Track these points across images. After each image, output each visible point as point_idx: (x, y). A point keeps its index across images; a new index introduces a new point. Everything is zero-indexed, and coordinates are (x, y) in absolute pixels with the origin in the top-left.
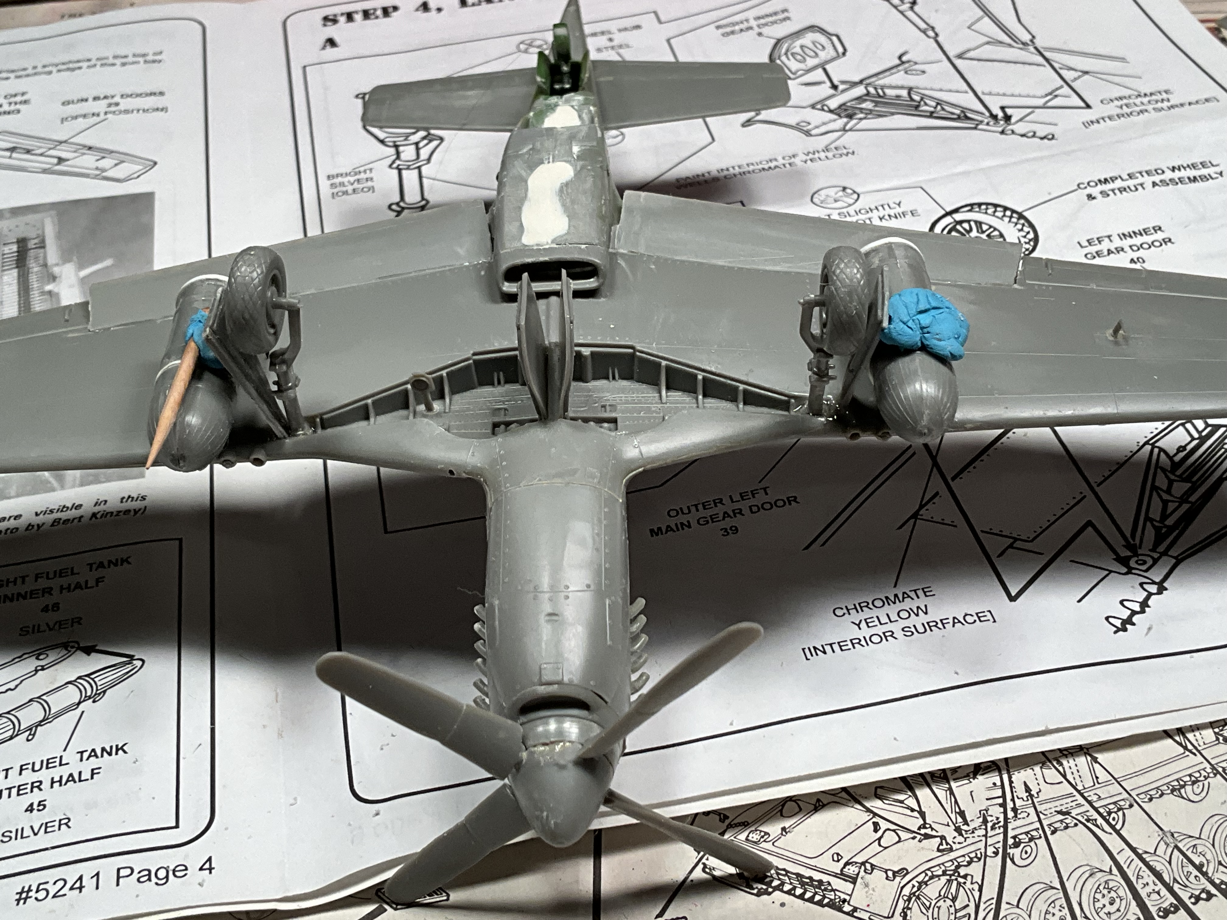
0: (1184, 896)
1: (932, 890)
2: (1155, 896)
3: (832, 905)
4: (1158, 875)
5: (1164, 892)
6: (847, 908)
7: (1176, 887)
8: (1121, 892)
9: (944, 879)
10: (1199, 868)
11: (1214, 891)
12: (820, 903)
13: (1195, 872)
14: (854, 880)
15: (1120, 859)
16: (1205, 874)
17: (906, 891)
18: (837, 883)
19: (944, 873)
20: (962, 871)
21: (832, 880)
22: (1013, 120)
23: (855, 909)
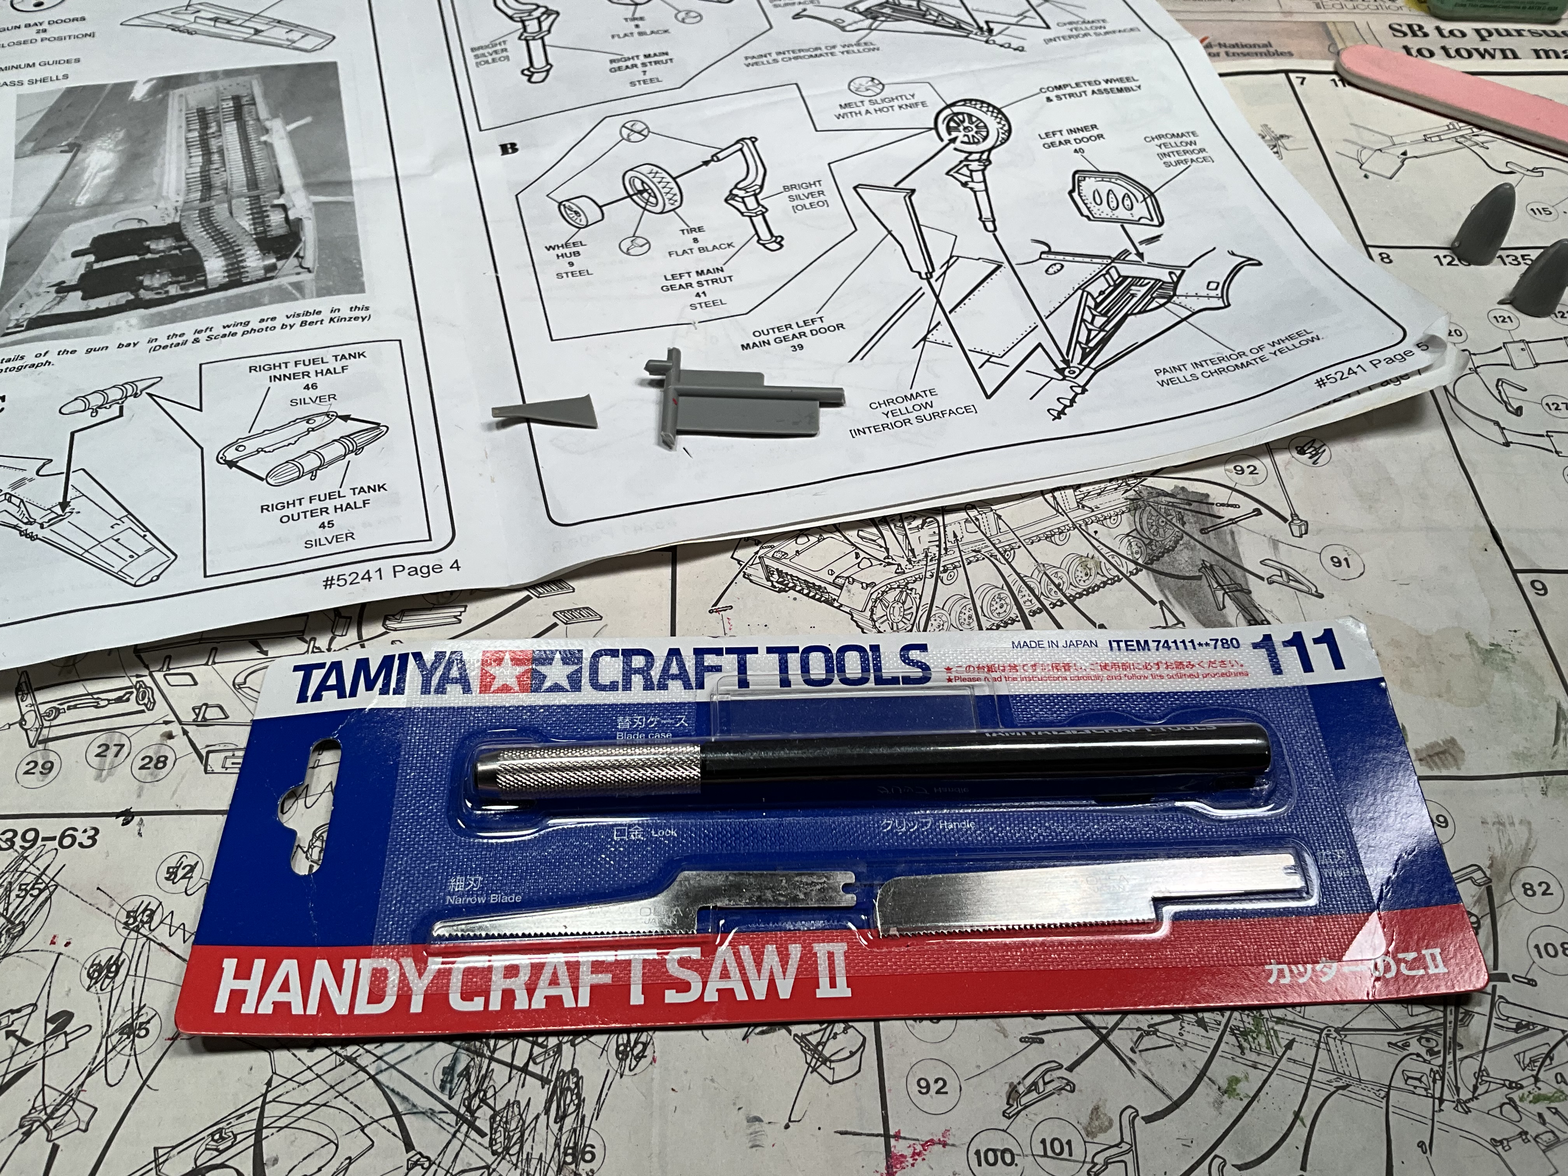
0: (1047, 603)
1: (890, 597)
2: (1028, 603)
3: (827, 602)
4: (1032, 590)
5: (1034, 600)
6: (836, 604)
7: (1042, 598)
8: (1008, 601)
9: (898, 590)
10: (1057, 586)
11: (1065, 601)
12: (819, 600)
13: (1055, 589)
14: (841, 588)
15: (1009, 580)
16: (1061, 590)
17: (874, 596)
18: (830, 589)
19: (899, 587)
20: (910, 586)
21: (828, 586)
22: (995, 33)
23: (841, 605)
